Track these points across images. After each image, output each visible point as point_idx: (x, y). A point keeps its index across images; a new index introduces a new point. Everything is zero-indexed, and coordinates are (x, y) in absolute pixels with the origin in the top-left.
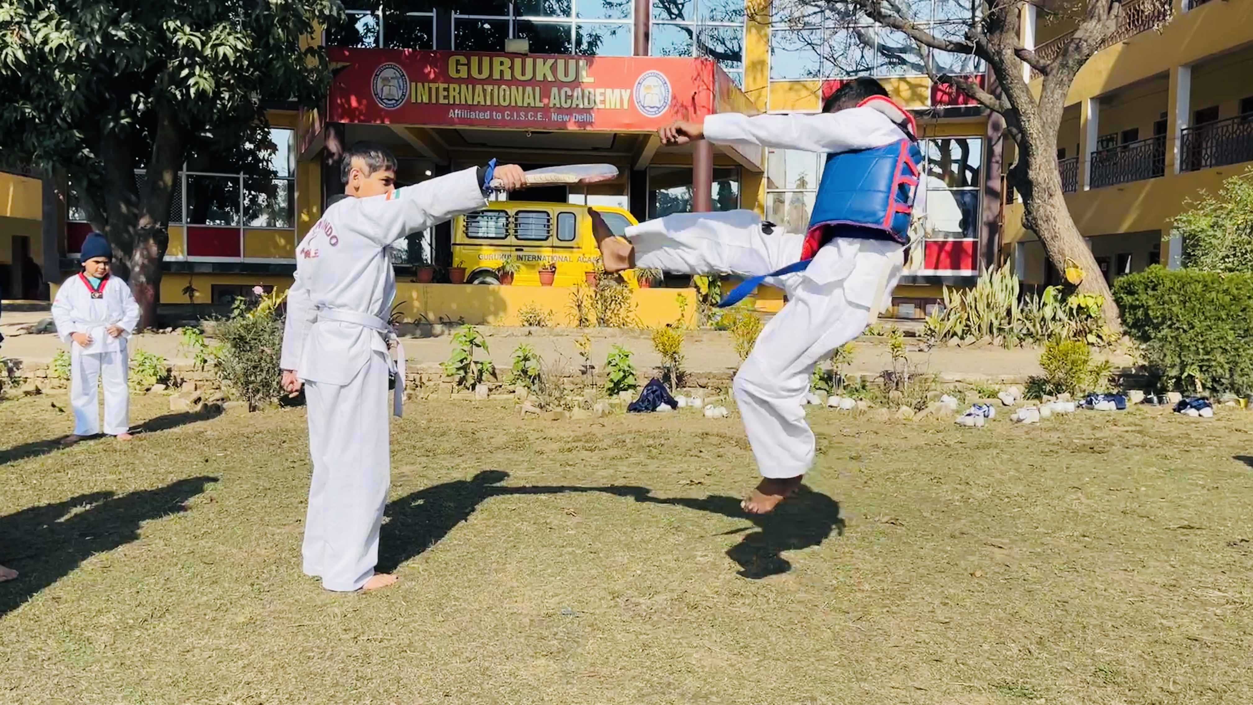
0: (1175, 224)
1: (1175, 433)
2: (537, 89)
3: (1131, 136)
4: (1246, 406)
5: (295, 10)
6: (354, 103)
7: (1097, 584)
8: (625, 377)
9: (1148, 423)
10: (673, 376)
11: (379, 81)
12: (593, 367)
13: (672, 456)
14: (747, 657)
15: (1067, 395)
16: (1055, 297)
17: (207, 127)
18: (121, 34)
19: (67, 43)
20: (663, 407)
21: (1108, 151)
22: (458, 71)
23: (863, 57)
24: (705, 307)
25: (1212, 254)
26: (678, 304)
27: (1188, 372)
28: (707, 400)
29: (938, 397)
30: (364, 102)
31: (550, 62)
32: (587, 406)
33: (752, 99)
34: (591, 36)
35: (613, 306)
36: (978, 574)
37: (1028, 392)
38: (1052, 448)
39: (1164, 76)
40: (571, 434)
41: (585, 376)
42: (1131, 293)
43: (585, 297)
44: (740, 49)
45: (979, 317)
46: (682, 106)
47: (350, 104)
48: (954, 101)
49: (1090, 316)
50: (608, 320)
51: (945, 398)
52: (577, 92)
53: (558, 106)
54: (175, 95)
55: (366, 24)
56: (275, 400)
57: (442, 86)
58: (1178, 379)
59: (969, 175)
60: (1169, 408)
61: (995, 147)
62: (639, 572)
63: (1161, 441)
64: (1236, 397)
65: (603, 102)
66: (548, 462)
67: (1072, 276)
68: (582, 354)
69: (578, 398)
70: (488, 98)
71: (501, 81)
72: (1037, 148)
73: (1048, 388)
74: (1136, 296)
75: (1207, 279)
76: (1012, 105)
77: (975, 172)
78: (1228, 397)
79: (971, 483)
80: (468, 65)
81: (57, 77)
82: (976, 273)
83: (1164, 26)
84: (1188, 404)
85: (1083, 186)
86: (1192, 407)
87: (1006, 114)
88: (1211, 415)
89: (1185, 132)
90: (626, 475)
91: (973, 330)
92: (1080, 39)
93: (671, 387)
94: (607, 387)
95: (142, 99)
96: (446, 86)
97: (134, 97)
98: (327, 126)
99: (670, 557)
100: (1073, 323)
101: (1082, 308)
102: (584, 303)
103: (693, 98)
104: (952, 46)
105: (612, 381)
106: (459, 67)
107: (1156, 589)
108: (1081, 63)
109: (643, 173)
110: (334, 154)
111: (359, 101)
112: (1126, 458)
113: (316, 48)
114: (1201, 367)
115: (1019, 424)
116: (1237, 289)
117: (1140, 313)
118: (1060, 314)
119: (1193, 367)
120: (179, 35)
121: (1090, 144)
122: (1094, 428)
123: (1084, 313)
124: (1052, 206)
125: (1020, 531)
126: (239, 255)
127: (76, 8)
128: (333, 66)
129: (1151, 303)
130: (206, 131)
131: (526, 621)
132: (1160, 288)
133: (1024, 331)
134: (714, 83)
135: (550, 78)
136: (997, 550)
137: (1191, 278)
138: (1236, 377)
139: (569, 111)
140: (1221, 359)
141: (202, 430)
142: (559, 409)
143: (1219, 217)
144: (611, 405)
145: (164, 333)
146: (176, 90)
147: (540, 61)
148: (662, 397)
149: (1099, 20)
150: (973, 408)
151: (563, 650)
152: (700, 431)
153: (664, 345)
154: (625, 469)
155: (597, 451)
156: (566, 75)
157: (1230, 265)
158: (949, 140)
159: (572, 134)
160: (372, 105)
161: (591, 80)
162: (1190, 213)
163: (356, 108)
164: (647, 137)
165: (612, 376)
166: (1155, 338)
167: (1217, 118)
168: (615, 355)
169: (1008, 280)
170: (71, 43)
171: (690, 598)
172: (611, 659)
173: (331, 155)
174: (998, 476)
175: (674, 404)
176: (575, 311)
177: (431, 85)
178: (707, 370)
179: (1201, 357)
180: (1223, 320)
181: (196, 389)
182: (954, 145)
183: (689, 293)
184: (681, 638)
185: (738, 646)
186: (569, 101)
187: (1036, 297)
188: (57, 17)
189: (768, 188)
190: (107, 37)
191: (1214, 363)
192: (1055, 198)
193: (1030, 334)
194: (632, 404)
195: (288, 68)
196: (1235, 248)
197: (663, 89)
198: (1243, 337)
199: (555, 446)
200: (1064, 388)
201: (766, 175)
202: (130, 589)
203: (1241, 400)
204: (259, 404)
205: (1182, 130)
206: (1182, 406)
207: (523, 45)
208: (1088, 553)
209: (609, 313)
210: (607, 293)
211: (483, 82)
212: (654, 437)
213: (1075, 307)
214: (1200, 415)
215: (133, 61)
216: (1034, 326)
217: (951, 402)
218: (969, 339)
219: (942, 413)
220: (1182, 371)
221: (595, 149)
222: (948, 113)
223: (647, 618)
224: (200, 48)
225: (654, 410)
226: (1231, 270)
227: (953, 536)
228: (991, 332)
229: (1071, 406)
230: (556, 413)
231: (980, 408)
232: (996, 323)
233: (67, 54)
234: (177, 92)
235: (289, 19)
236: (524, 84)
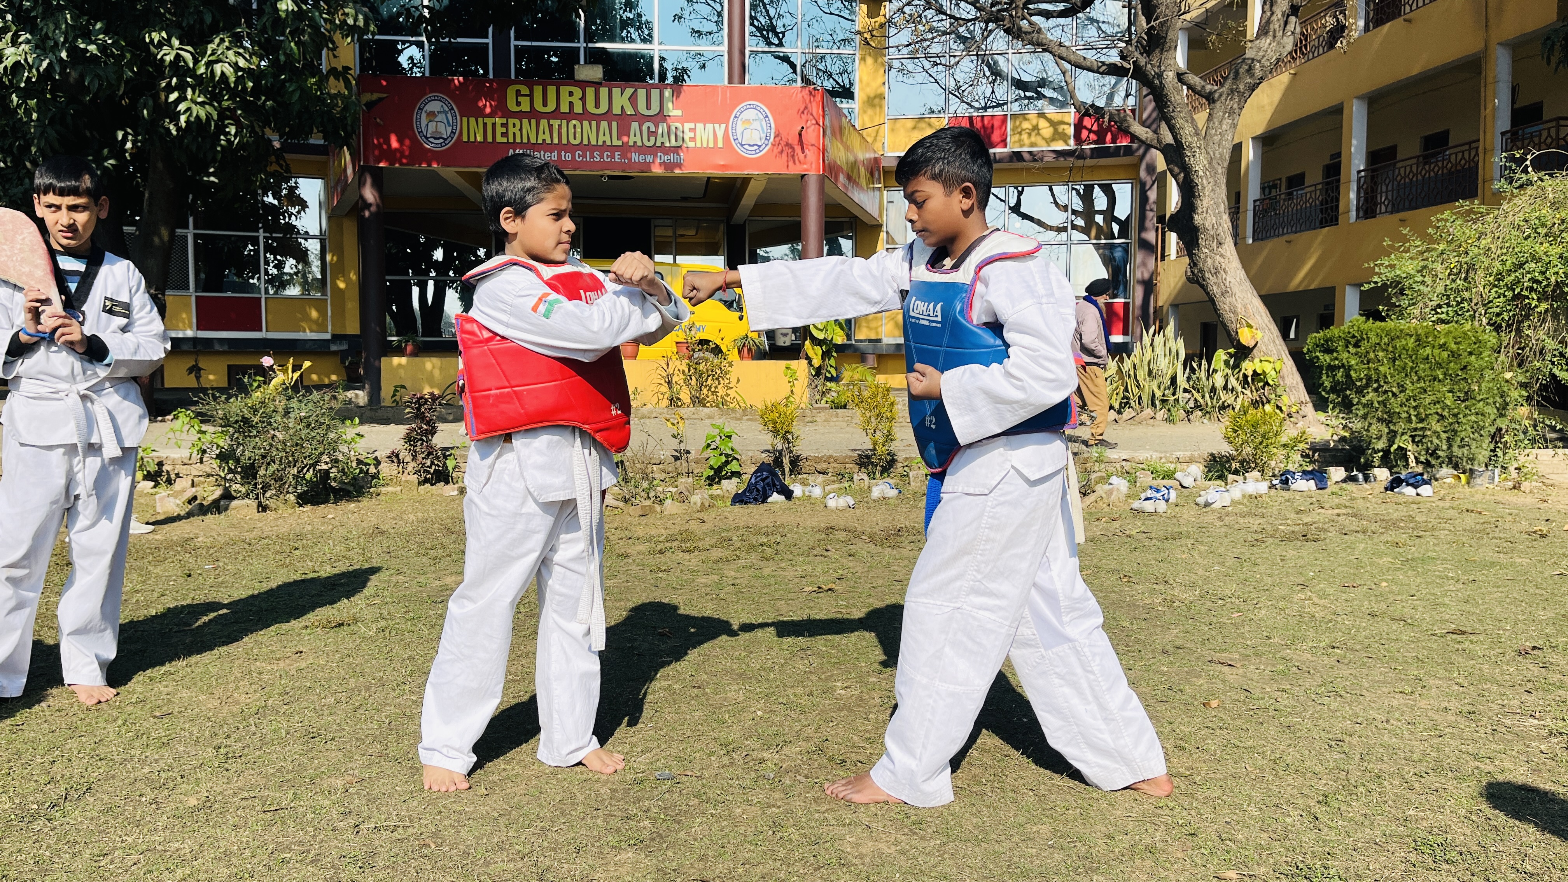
0: (1377, 270)
1: (1395, 515)
2: (614, 124)
3: (1297, 181)
4: (1468, 483)
5: (311, 19)
6: (395, 144)
7: (1373, 714)
8: (727, 463)
9: (1360, 503)
10: (786, 461)
11: (424, 115)
12: (688, 452)
13: (791, 557)
14: (923, 838)
15: (1256, 474)
16: (1227, 363)
17: (212, 170)
18: (92, 48)
19: (26, 60)
20: (776, 498)
21: (1270, 199)
22: (518, 104)
23: (993, 92)
24: (820, 381)
25: (1421, 304)
26: (787, 379)
27: (1399, 442)
28: (828, 488)
29: (1105, 480)
30: (407, 142)
31: (629, 91)
32: (682, 498)
33: (869, 140)
34: (676, 69)
35: (710, 382)
36: (1214, 703)
37: (1209, 471)
38: (1256, 536)
39: (1337, 111)
40: (663, 531)
41: (678, 462)
42: (1328, 351)
43: (676, 372)
44: (851, 84)
45: (1138, 387)
46: (787, 144)
47: (389, 145)
48: (1101, 139)
49: (1267, 384)
50: (704, 399)
51: (1114, 480)
52: (662, 128)
53: (639, 144)
54: (169, 130)
55: (411, 58)
56: (292, 498)
57: (498, 121)
58: (1386, 452)
59: (1116, 228)
60: (1380, 487)
61: (1149, 193)
62: (759, 713)
63: (1384, 525)
64: (1455, 473)
65: (693, 139)
66: (634, 567)
67: (1245, 337)
68: (674, 436)
69: (671, 489)
70: (555, 135)
71: (570, 115)
72: (1204, 188)
73: (1235, 465)
74: (1335, 354)
75: (1420, 331)
76: (1175, 138)
77: (1124, 226)
78: (1445, 471)
79: (1171, 582)
80: (531, 96)
81: (15, 103)
82: (1127, 339)
83: (1348, 43)
84: (1403, 481)
85: (1245, 238)
86: (1408, 484)
87: (1166, 150)
88: (1431, 494)
89: (1363, 174)
90: (735, 582)
91: (1132, 402)
92: (1253, 60)
93: (783, 474)
94: (705, 475)
95: (130, 137)
96: (504, 120)
97: (120, 135)
98: (360, 173)
99: (800, 691)
100: (1248, 392)
101: (1259, 375)
102: (675, 379)
103: (800, 135)
104: (1104, 68)
105: (711, 468)
106: (520, 99)
107: (1451, 718)
108: (1253, 88)
109: (741, 228)
110: (370, 205)
111: (400, 141)
112: (1349, 547)
113: (340, 69)
114: (1413, 437)
115: (1208, 509)
116: (1456, 343)
117: (1340, 374)
118: (1233, 382)
119: (1405, 437)
120: (166, 49)
121: (1253, 192)
122: (1299, 512)
123: (1260, 380)
124: (1222, 256)
125: (1249, 642)
126: (260, 330)
127: (36, 17)
128: (367, 97)
129: (1353, 362)
130: (209, 175)
131: (605, 791)
132: (1364, 345)
133: (1192, 404)
134: (824, 117)
135: (630, 111)
136: (1226, 669)
137: (1401, 331)
138: (1455, 449)
139: (654, 150)
140: (1438, 427)
141: (192, 536)
142: (648, 503)
143: (1427, 259)
144: (711, 496)
145: (163, 421)
146: (170, 123)
147: (616, 91)
148: (774, 485)
149: (1274, 37)
150: (1149, 491)
151: (660, 836)
152: (823, 525)
153: (775, 423)
154: (733, 573)
155: (696, 553)
156: (648, 107)
157: (1443, 316)
158: (1092, 186)
159: (658, 179)
160: (416, 146)
161: (678, 113)
162: (1393, 256)
163: (396, 149)
164: (746, 181)
165: (712, 462)
166: (1357, 404)
167: (1395, 158)
168: (715, 436)
169: (1172, 343)
170: (30, 60)
171: (833, 749)
172: (730, 848)
173: (368, 206)
174: (1201, 572)
175: (788, 494)
176: (665, 388)
177: (486, 120)
178: (825, 452)
179: (1413, 425)
180: (1440, 381)
181: (193, 485)
182: (1097, 192)
183: (800, 366)
184: (827, 810)
185: (908, 822)
186: (652, 139)
187: (1204, 362)
188: (14, 28)
189: (888, 243)
190: (73, 51)
191: (1429, 433)
192: (1225, 246)
193: (1197, 406)
194: (737, 494)
195: (305, 92)
196: (1448, 296)
197: (764, 123)
198: (1463, 401)
199: (643, 548)
200: (1253, 465)
201: (884, 229)
202: (43, 757)
203: (1462, 476)
204: (271, 503)
205: (1359, 172)
206: (1395, 483)
207: (596, 72)
208: (1345, 671)
209: (705, 391)
210: (702, 367)
211: (550, 116)
212: (767, 534)
213: (1250, 373)
214: (1418, 494)
215: (108, 82)
216: (1203, 397)
217: (1120, 484)
218: (1128, 413)
219: (1113, 497)
220: (1391, 442)
221: (685, 199)
222: (1097, 153)
223: (776, 783)
224: (191, 65)
225: (764, 501)
226: (1443, 321)
227: (1165, 652)
228: (1153, 404)
229: (1263, 487)
230: (643, 507)
231: (1158, 491)
232: (1158, 394)
233: (26, 74)
234: (172, 127)
235: (304, 31)
236: (599, 118)
